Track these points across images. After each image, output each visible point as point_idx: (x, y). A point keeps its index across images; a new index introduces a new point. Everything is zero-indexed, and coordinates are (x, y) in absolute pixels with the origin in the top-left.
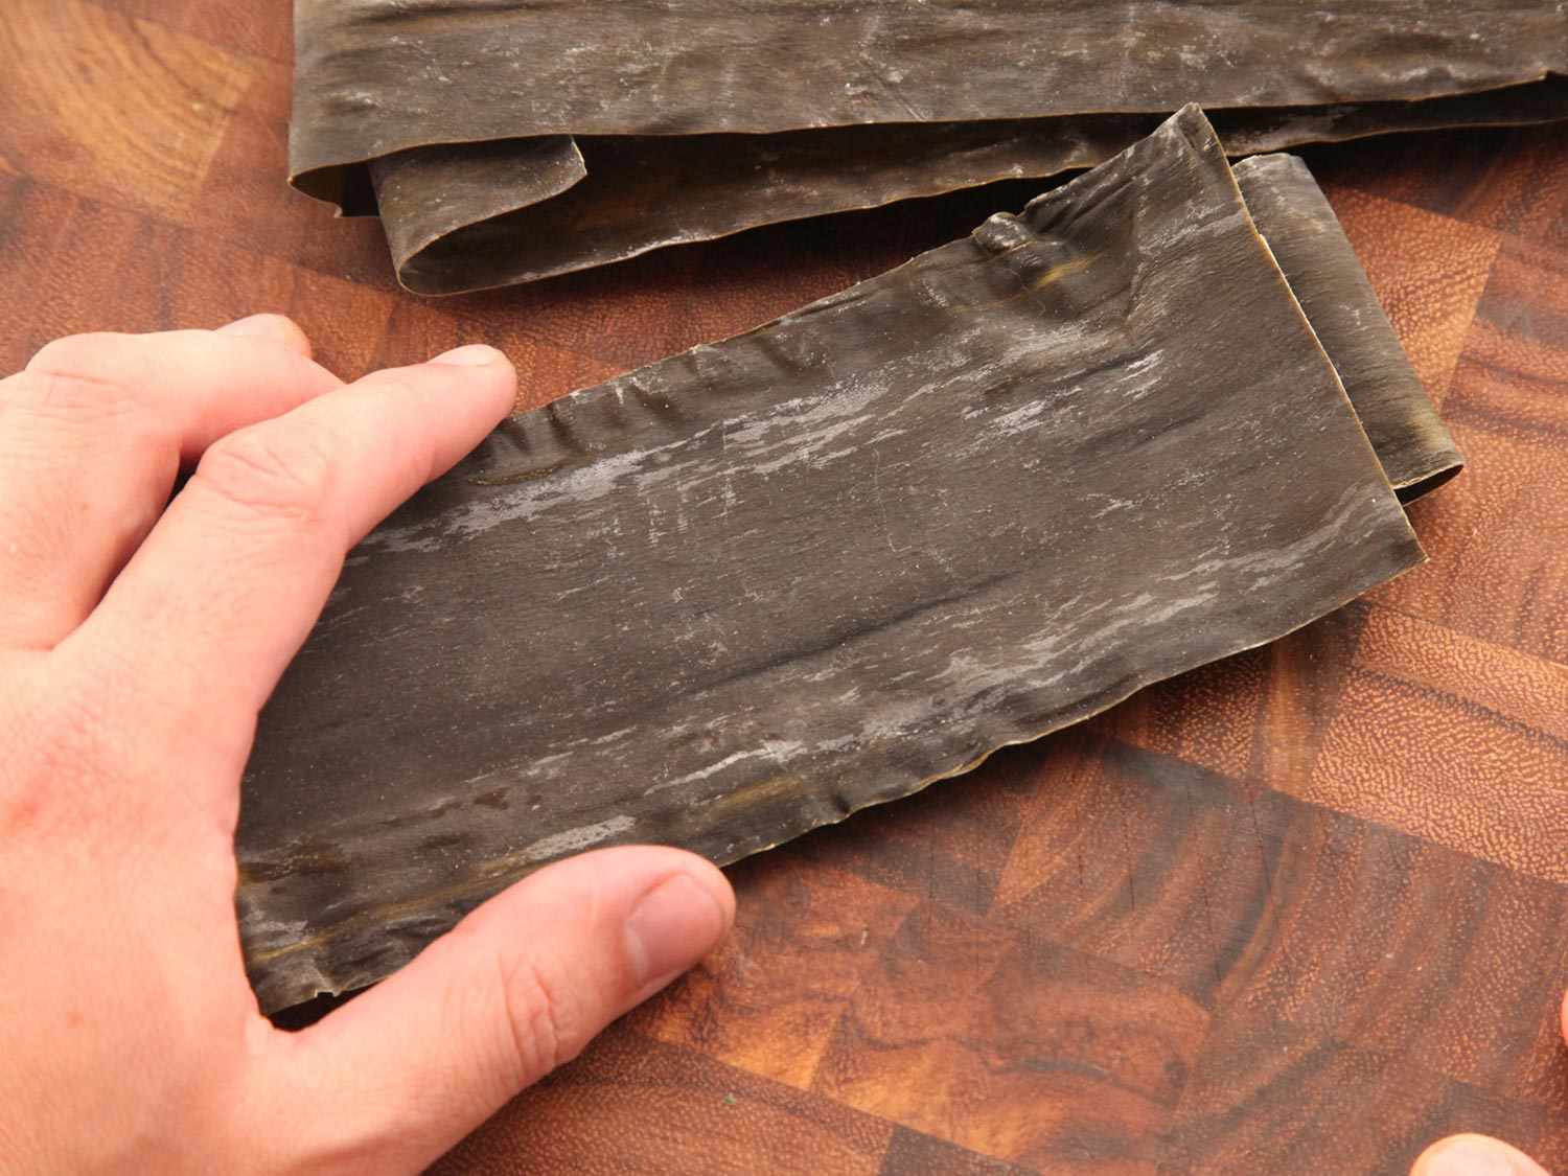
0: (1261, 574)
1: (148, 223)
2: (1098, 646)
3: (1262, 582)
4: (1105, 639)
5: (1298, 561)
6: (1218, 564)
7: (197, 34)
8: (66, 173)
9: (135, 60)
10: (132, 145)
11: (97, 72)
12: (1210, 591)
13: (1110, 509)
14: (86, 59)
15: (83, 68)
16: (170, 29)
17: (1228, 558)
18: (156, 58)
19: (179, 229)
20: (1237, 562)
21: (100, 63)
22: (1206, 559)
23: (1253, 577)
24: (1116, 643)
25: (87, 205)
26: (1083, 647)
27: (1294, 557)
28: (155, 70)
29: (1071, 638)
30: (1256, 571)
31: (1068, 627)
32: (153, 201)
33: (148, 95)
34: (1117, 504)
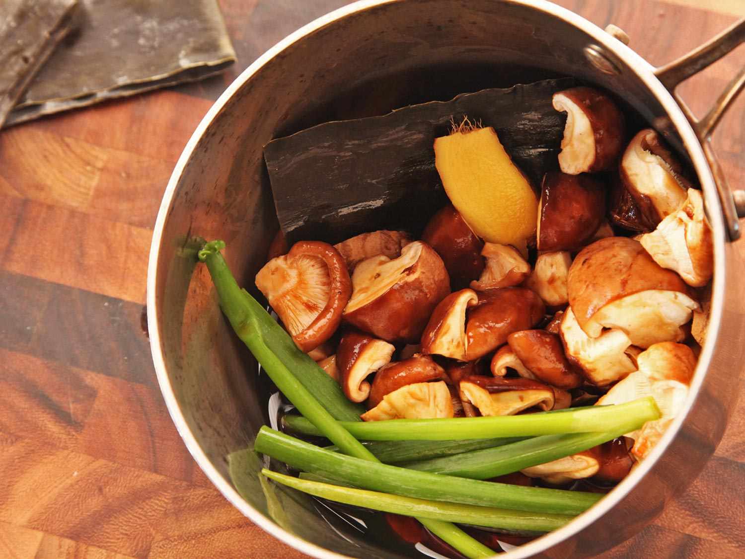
0: (325, 147)
1: (73, 213)
2: (397, 132)
3: (326, 144)
4: (394, 134)
5: (311, 150)
6: (342, 154)
7: (87, 141)
8: (42, 196)
9: (65, 152)
10: (65, 184)
11: (51, 158)
12: (348, 145)
13: (377, 180)
14: (47, 154)
15: (45, 157)
16: (77, 140)
17: (338, 156)
18: (73, 152)
19: (84, 214)
20: (334, 154)
21: (52, 154)
22: (346, 157)
23: (329, 147)
24: (391, 132)
25: (50, 207)
26: (403, 133)
27: (312, 152)
28: (72, 156)
29: (407, 136)
30: (327, 149)
31: (407, 141)
32: (74, 204)
33: (70, 165)
34: (374, 181)
